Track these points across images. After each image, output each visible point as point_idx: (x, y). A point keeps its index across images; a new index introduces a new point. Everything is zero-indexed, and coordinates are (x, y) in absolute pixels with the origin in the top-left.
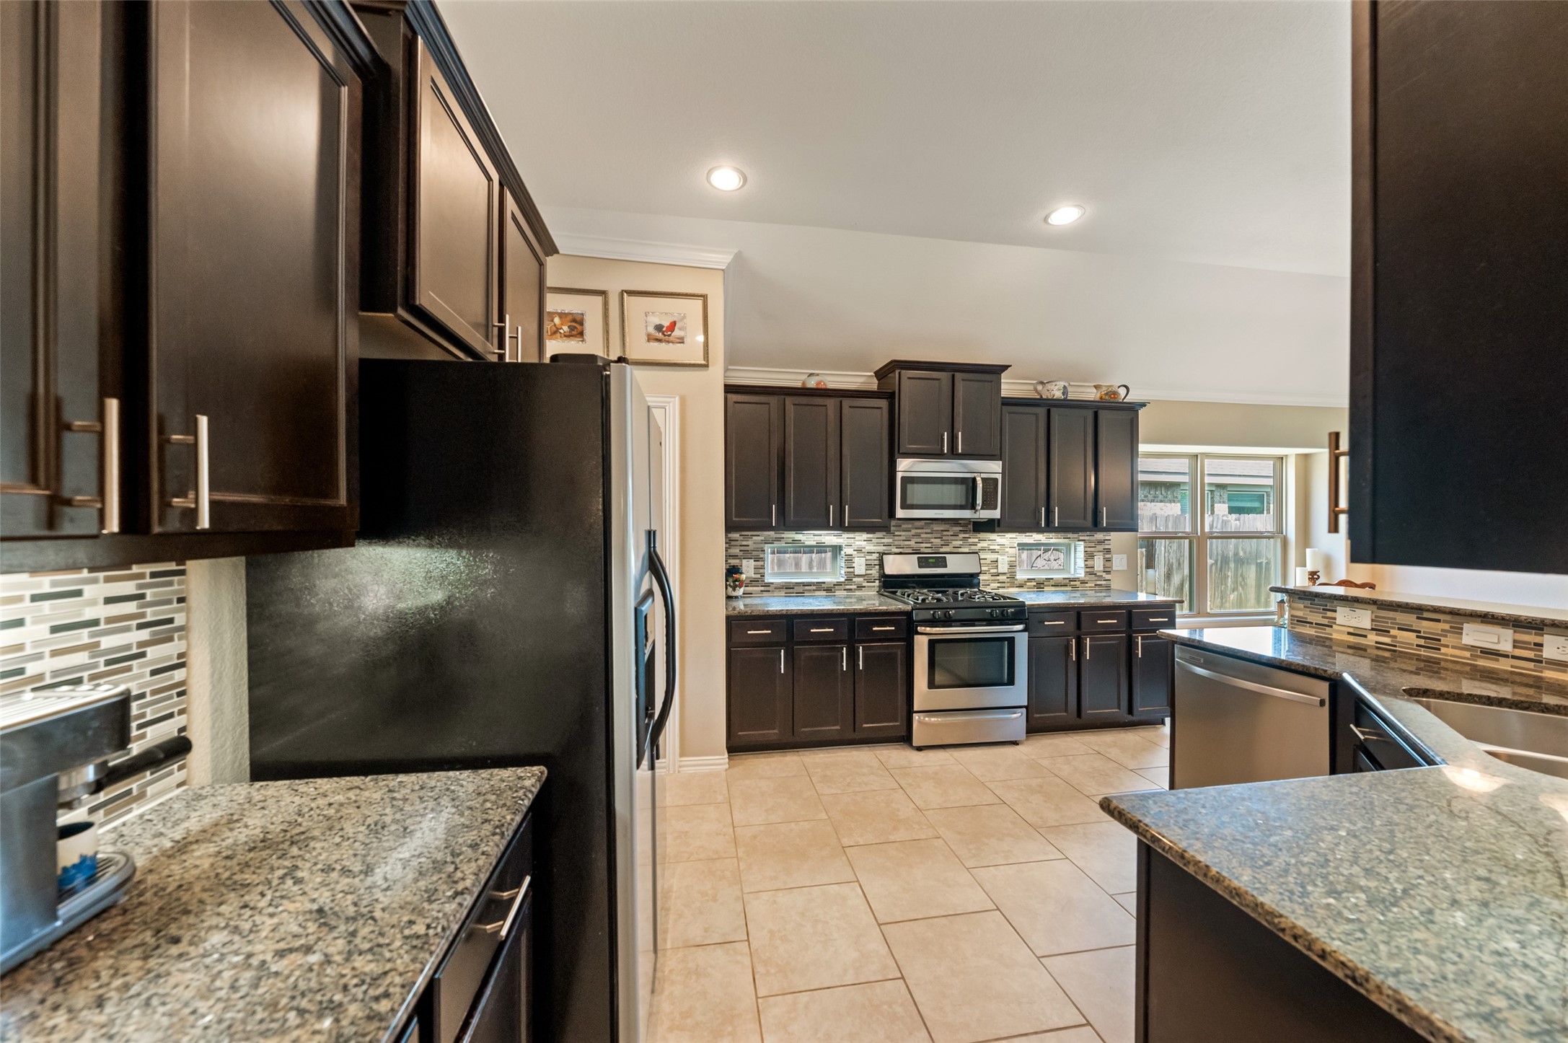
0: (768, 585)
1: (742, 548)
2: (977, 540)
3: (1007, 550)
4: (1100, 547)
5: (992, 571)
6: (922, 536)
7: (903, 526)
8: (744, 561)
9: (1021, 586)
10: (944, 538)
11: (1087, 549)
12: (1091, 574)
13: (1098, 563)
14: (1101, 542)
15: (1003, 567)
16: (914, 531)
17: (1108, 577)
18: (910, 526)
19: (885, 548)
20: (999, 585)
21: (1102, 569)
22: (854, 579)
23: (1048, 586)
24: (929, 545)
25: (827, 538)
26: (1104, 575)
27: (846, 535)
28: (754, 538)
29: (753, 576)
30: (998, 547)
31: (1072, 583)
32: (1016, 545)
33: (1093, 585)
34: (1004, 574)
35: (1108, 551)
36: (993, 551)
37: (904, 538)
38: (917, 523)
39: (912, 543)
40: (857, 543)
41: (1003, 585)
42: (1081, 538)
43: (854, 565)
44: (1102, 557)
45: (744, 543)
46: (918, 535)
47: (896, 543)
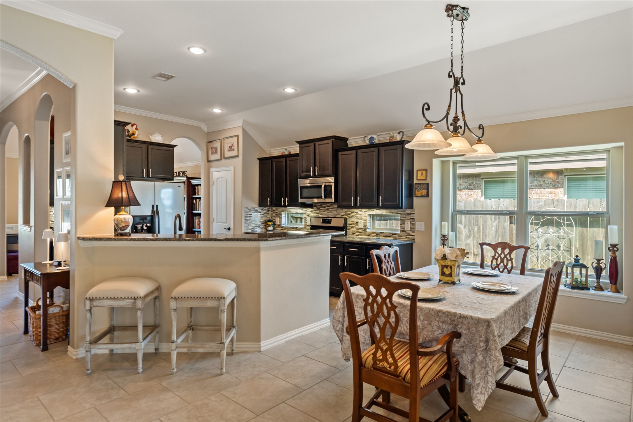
0: (282, 227)
1: (276, 213)
2: (350, 212)
3: (363, 217)
4: (408, 218)
5: (356, 227)
6: (330, 210)
7: (323, 206)
8: (276, 218)
9: (369, 235)
10: (338, 211)
11: (401, 218)
12: (404, 231)
13: (408, 226)
14: (409, 215)
15: (361, 226)
16: (327, 208)
17: (413, 234)
18: (325, 206)
19: (316, 215)
20: (359, 234)
21: (409, 229)
22: (307, 227)
23: (382, 236)
24: (332, 214)
25: (299, 210)
26: (411, 233)
27: (305, 209)
28: (279, 210)
29: (279, 223)
30: (359, 216)
31: (394, 236)
32: (367, 215)
33: (405, 238)
34: (361, 229)
35: (413, 220)
36: (357, 218)
37: (323, 211)
38: (328, 204)
39: (326, 213)
40: (308, 212)
41: (361, 234)
42: (398, 212)
43: (307, 221)
44: (409, 223)
45: (277, 212)
46: (328, 210)
47: (321, 213)
